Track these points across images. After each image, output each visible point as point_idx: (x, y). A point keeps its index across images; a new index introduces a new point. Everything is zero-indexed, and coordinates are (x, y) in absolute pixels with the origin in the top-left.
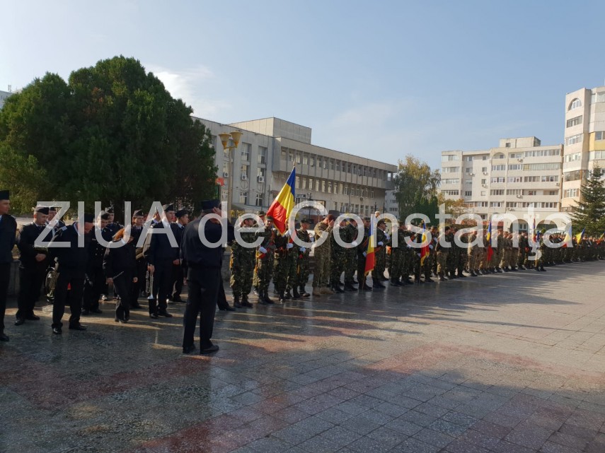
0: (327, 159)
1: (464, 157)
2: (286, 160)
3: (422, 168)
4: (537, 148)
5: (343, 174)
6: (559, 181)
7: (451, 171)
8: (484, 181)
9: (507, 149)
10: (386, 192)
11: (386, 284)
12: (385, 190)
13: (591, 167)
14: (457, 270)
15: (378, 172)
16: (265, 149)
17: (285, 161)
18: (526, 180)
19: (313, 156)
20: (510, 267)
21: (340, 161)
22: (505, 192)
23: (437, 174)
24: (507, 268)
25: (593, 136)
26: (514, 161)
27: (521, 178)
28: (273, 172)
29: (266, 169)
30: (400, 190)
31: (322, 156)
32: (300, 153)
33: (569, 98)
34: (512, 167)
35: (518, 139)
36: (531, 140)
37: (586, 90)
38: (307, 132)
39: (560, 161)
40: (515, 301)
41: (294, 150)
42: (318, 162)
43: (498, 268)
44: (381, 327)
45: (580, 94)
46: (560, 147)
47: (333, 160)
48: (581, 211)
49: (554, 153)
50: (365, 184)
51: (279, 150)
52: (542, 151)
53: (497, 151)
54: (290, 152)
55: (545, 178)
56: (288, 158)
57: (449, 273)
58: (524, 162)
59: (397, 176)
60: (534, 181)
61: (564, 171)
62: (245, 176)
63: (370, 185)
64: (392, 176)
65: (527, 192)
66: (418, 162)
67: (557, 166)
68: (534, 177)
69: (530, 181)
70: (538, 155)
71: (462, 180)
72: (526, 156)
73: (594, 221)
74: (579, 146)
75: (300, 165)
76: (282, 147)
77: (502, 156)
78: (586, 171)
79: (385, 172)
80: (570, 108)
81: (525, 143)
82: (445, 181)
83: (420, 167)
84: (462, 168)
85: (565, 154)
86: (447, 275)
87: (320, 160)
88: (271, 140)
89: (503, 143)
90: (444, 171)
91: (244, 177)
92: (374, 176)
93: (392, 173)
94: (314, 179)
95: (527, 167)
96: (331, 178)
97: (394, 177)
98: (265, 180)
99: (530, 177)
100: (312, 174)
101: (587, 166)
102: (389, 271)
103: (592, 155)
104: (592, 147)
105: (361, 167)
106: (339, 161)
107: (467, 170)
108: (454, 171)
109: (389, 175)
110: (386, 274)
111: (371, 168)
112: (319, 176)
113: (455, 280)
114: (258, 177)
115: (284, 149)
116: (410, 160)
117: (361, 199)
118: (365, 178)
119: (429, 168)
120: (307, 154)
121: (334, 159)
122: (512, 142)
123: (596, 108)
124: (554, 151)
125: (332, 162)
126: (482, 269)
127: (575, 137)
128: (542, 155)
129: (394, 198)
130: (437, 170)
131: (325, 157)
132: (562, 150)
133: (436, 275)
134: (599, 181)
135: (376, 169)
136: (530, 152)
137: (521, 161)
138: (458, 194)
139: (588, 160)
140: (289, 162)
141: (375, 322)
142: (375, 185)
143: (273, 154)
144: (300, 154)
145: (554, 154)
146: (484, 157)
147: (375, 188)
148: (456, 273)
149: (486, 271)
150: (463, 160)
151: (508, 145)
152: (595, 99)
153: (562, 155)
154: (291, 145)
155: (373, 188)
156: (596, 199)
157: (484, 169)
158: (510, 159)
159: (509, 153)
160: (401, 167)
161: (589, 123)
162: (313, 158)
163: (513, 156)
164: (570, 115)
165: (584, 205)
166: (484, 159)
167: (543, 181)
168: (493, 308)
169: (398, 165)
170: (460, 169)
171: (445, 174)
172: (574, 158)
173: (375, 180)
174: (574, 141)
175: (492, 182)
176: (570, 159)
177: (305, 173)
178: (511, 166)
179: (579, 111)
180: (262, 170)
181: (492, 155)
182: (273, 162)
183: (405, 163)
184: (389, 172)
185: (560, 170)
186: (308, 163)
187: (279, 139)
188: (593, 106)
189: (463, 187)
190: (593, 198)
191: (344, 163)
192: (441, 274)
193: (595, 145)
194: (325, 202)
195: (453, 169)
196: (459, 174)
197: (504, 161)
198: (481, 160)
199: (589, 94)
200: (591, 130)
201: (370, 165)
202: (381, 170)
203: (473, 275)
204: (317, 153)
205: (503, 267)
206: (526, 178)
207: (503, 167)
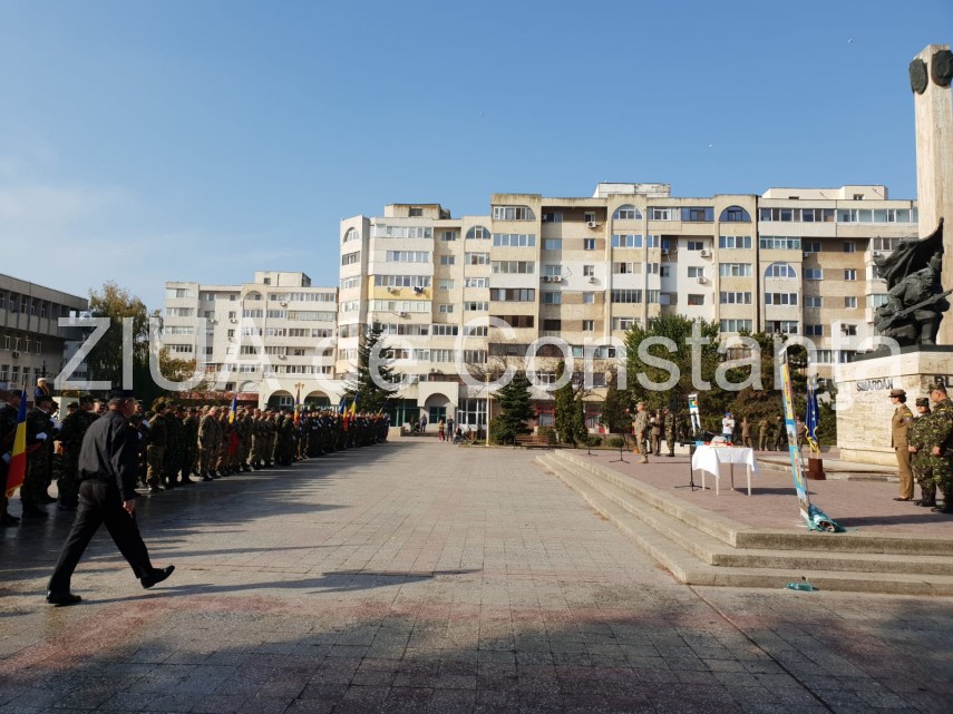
1: (202, 294)
3: (131, 307)
4: (305, 290)
7: (181, 315)
8: (231, 333)
9: (265, 286)
10: (67, 343)
11: (52, 508)
12: (63, 340)
13: (370, 322)
14: (180, 473)
15: (51, 307)
18: (291, 334)
20: (263, 463)
24: (259, 463)
25: (372, 280)
26: (275, 305)
27: (285, 330)
33: (345, 226)
34: (272, 314)
35: (282, 275)
36: (299, 278)
37: (364, 218)
39: (335, 310)
40: (265, 513)
43: (246, 466)
44: (26, 589)
45: (357, 222)
46: (334, 291)
48: (359, 379)
49: (327, 297)
50: (23, 327)
52: (312, 295)
53: (252, 288)
55: (316, 333)
57: (167, 479)
58: (290, 307)
59: (86, 317)
60: (302, 335)
61: (340, 323)
63: (33, 329)
64: (77, 316)
65: (293, 352)
66: (124, 297)
67: (331, 316)
68: (303, 330)
69: (297, 335)
70: (307, 300)
72: (292, 299)
73: (373, 391)
74: (357, 291)
77: (258, 297)
78: (365, 325)
79: (65, 309)
80: (345, 240)
81: (290, 281)
82: (170, 330)
83: (128, 305)
84: (199, 310)
85: (340, 300)
86: (164, 483)
89: (260, 278)
90: (169, 313)
92: (44, 315)
95: (293, 314)
99: (297, 330)
101: (366, 319)
102: (59, 484)
103: (371, 307)
104: (371, 296)
105: (15, 296)
107: (206, 313)
108: (186, 315)
110: (53, 490)
111: (37, 300)
113: (176, 489)
116: (111, 291)
117: (15, 356)
118: (23, 317)
122: (273, 276)
123: (376, 242)
124: (327, 295)
126: (220, 468)
127: (352, 279)
128: (312, 300)
130: (158, 311)
132: (337, 296)
133: (146, 485)
135: (47, 302)
136: (297, 294)
137: (285, 305)
138: (190, 351)
139: (367, 312)
141: (17, 583)
142: (43, 331)
145: (327, 300)
146: (233, 295)
147: (44, 335)
148: (180, 478)
149: (226, 471)
150: (199, 298)
151: (267, 281)
152: (374, 231)
153: (337, 302)
155: (33, 335)
157: (231, 314)
158: (270, 301)
159: (269, 293)
160: (95, 302)
161: (368, 263)
163: (273, 297)
164: (346, 249)
166: (233, 298)
167: (314, 336)
168: (231, 528)
169: (89, 299)
170: (195, 312)
171: (171, 319)
172: (351, 307)
173: (44, 321)
174: (352, 285)
176: (346, 307)
178: (271, 312)
179: (354, 245)
181: (243, 294)
183: (102, 295)
184: (73, 309)
185: (335, 322)
188: (372, 241)
192: (153, 482)
193: (374, 291)
195: (184, 311)
196: (192, 320)
197: (261, 304)
198: (228, 300)
199: (367, 224)
200: (370, 272)
201: (35, 294)
202: (55, 304)
203: (206, 479)
205: (252, 463)
206: (291, 330)
207: (259, 313)
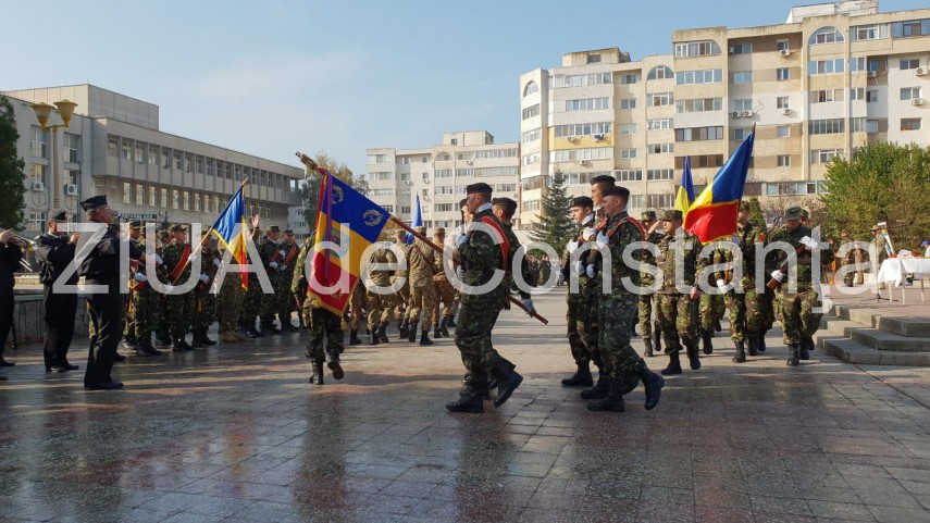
0: (190, 156)
1: (398, 157)
2: (119, 156)
3: (340, 173)
4: (489, 147)
5: (219, 180)
6: (517, 191)
7: (381, 178)
8: (425, 192)
9: (452, 147)
10: (289, 208)
12: (287, 206)
13: (551, 172)
15: (274, 178)
16: (77, 138)
17: (115, 159)
19: (167, 151)
21: (213, 159)
22: (453, 206)
23: (363, 182)
25: (552, 131)
26: (462, 164)
28: (93, 176)
29: (80, 172)
30: (311, 206)
31: (181, 152)
32: (142, 145)
33: (524, 80)
34: (460, 173)
35: (467, 134)
36: (482, 136)
37: (543, 71)
38: (152, 110)
39: (517, 164)
41: (132, 140)
42: (175, 162)
45: (536, 76)
46: (516, 146)
47: (200, 158)
48: (543, 228)
49: (509, 153)
50: (255, 196)
51: (105, 140)
52: (496, 151)
53: (441, 150)
54: (124, 144)
55: (501, 188)
56: (120, 154)
58: (476, 165)
59: (304, 186)
61: (522, 177)
62: (41, 183)
63: (263, 197)
64: (297, 184)
66: (333, 165)
67: (514, 171)
70: (491, 156)
71: (397, 190)
72: (477, 157)
73: (558, 239)
74: (538, 143)
75: (144, 166)
76: (109, 135)
77: (447, 157)
78: (547, 176)
79: (287, 179)
80: (525, 95)
81: (474, 140)
82: (373, 192)
83: (337, 172)
84: (396, 174)
85: (522, 154)
87: (178, 157)
88: (87, 123)
89: (447, 140)
90: (372, 178)
91: (38, 186)
92: (271, 184)
93: (296, 180)
94: (169, 188)
95: (479, 171)
96: (199, 186)
97: (300, 187)
98: (80, 191)
100: (165, 180)
101: (548, 170)
103: (553, 155)
104: (551, 147)
105: (247, 169)
106: (211, 160)
107: (403, 176)
108: (386, 178)
109: (293, 183)
111: (264, 172)
112: (177, 183)
114: (66, 187)
115: (113, 139)
116: (322, 161)
118: (255, 187)
119: (351, 173)
120: (155, 148)
121: (203, 157)
122: (459, 137)
123: (555, 93)
124: (510, 150)
125: (200, 162)
127: (533, 132)
128: (495, 156)
129: (301, 219)
130: (362, 176)
131: (187, 153)
132: (519, 150)
134: (561, 188)
135: (271, 174)
136: (482, 152)
137: (472, 164)
138: (392, 210)
139: (548, 163)
140: (123, 160)
142: (271, 199)
143: (93, 147)
144: (143, 148)
145: (509, 155)
146: (425, 157)
147: (272, 202)
150: (396, 162)
151: (454, 142)
152: (553, 82)
153: (519, 156)
154: (125, 132)
155: (263, 203)
156: (558, 212)
157: (425, 175)
158: (457, 160)
159: (456, 153)
161: (547, 114)
162: (166, 154)
163: (460, 156)
164: (526, 103)
165: (546, 220)
166: (425, 161)
170: (394, 175)
171: (373, 183)
172: (532, 160)
173: (271, 190)
174: (533, 138)
175: (436, 193)
176: (528, 160)
177: (153, 178)
178: (459, 171)
179: (535, 98)
180: (73, 173)
181: (434, 155)
182: (92, 161)
184: (292, 179)
185: (517, 176)
186: (158, 162)
187: (103, 122)
188: (551, 92)
189: (398, 201)
190: (555, 211)
191: (220, 163)
193: (555, 142)
194: (190, 226)
195: (384, 175)
196: (391, 183)
197: (449, 164)
198: (421, 163)
199: (545, 76)
200: (550, 124)
201: (262, 167)
202: (279, 175)
204: (173, 146)
207: (447, 173)
